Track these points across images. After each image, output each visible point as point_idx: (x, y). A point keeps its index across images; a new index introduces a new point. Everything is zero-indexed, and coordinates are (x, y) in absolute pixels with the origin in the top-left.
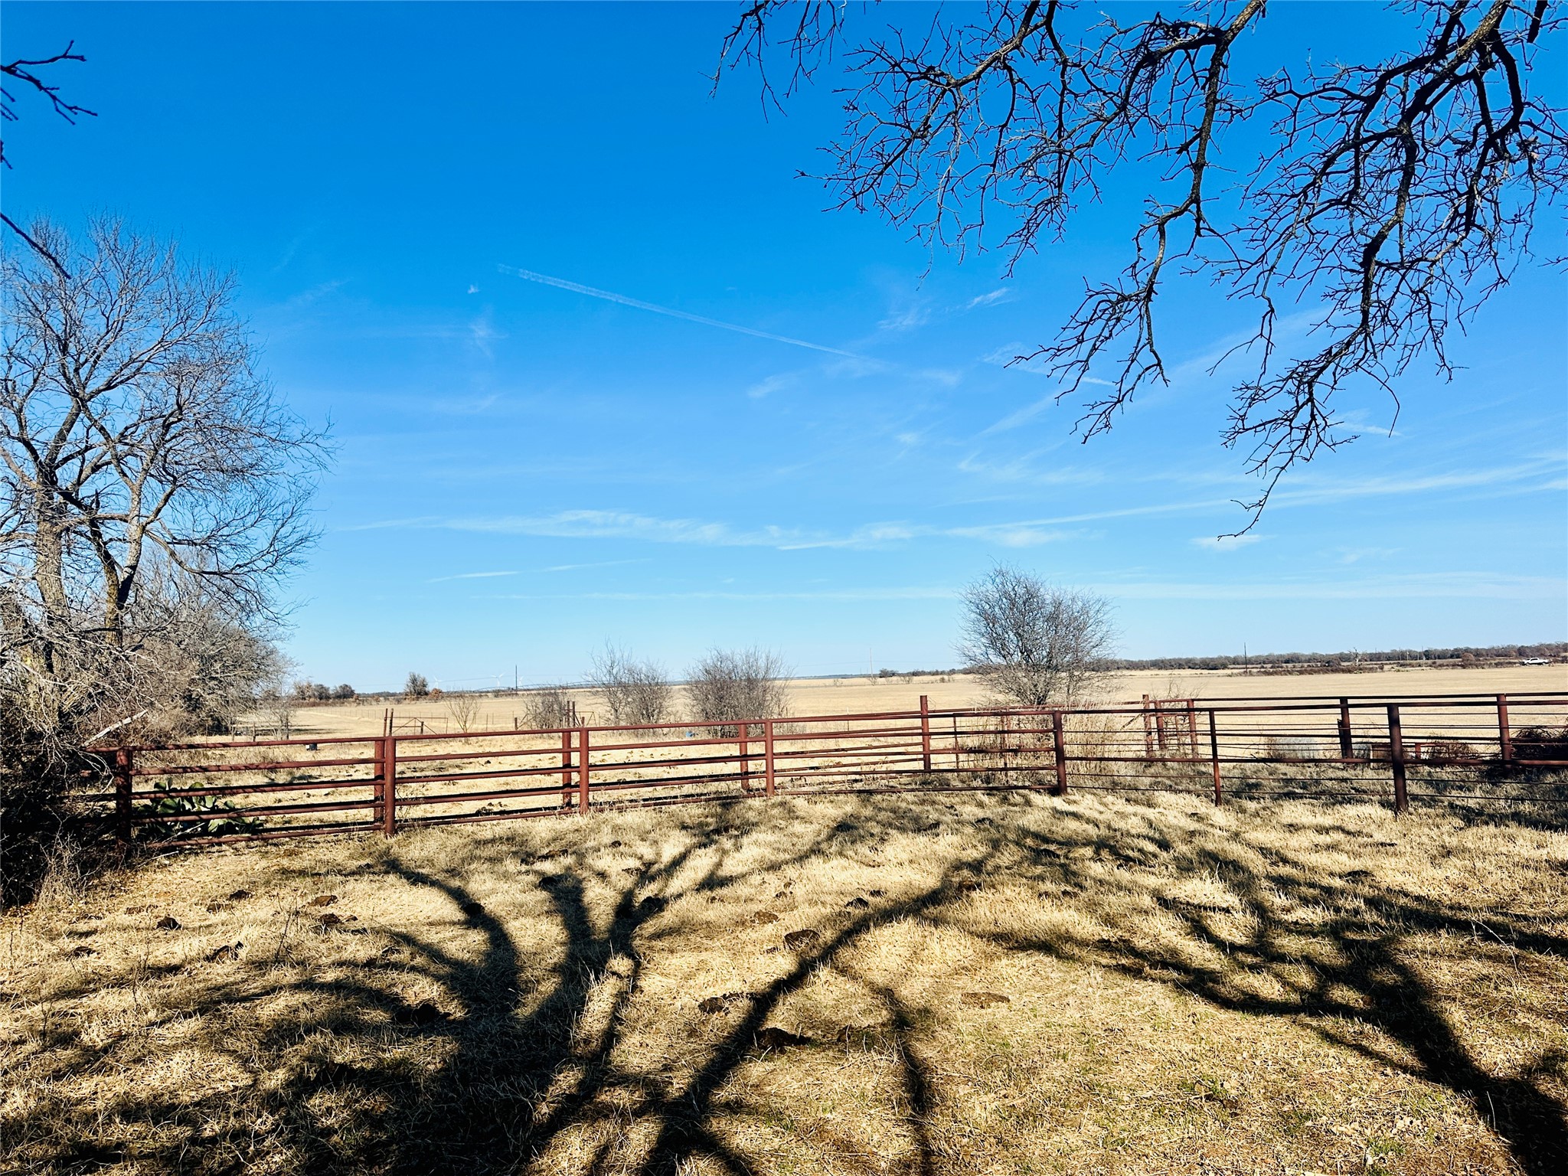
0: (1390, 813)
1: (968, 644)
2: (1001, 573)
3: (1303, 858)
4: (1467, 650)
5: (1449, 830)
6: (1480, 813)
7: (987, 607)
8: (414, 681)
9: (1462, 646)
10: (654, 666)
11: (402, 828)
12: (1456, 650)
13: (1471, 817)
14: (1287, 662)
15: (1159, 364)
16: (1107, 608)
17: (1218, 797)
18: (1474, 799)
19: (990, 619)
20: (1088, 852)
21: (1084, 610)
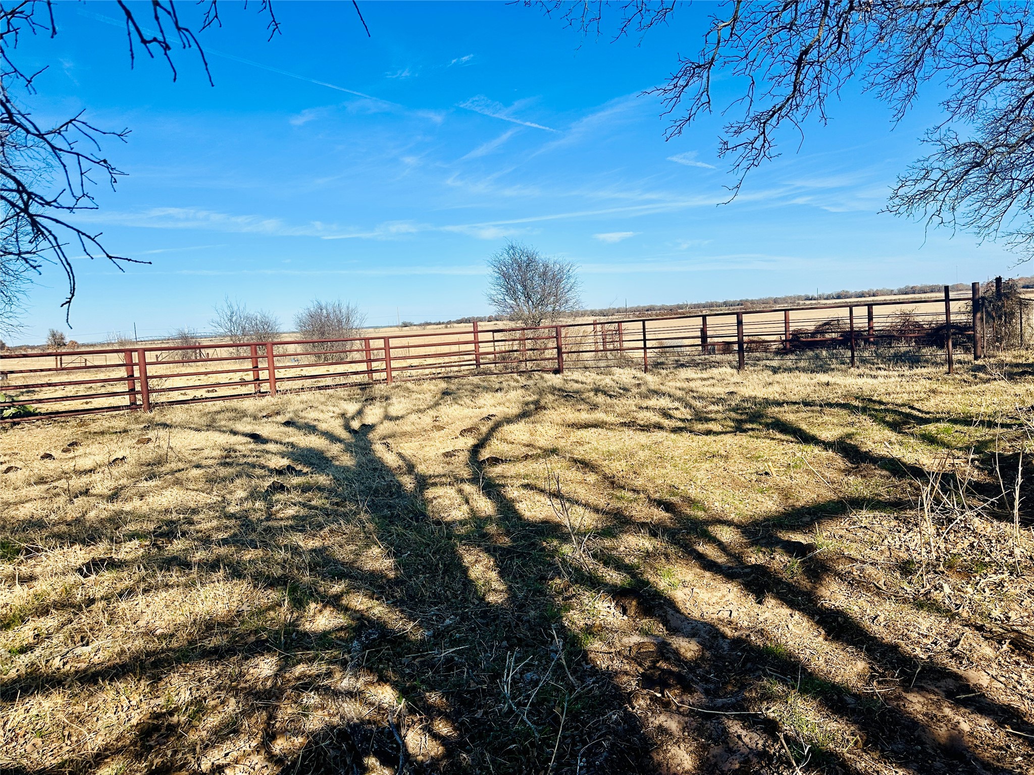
0: (735, 371)
1: (493, 292)
2: (513, 247)
3: (701, 390)
4: (747, 301)
5: (767, 376)
6: (779, 368)
7: (505, 269)
8: (54, 335)
9: (744, 298)
10: (266, 315)
11: (154, 407)
12: (741, 301)
13: (775, 370)
14: (647, 310)
15: (709, 102)
16: (574, 268)
17: (646, 368)
18: (775, 363)
19: (506, 276)
20: (592, 394)
21: (561, 270)
